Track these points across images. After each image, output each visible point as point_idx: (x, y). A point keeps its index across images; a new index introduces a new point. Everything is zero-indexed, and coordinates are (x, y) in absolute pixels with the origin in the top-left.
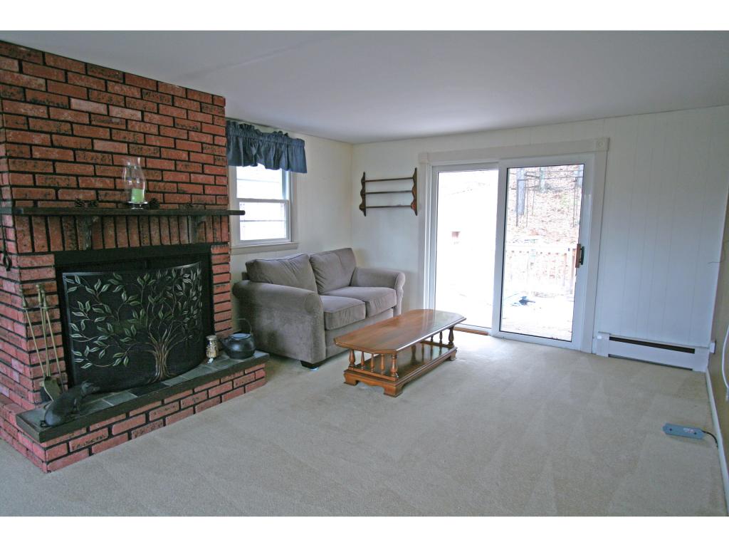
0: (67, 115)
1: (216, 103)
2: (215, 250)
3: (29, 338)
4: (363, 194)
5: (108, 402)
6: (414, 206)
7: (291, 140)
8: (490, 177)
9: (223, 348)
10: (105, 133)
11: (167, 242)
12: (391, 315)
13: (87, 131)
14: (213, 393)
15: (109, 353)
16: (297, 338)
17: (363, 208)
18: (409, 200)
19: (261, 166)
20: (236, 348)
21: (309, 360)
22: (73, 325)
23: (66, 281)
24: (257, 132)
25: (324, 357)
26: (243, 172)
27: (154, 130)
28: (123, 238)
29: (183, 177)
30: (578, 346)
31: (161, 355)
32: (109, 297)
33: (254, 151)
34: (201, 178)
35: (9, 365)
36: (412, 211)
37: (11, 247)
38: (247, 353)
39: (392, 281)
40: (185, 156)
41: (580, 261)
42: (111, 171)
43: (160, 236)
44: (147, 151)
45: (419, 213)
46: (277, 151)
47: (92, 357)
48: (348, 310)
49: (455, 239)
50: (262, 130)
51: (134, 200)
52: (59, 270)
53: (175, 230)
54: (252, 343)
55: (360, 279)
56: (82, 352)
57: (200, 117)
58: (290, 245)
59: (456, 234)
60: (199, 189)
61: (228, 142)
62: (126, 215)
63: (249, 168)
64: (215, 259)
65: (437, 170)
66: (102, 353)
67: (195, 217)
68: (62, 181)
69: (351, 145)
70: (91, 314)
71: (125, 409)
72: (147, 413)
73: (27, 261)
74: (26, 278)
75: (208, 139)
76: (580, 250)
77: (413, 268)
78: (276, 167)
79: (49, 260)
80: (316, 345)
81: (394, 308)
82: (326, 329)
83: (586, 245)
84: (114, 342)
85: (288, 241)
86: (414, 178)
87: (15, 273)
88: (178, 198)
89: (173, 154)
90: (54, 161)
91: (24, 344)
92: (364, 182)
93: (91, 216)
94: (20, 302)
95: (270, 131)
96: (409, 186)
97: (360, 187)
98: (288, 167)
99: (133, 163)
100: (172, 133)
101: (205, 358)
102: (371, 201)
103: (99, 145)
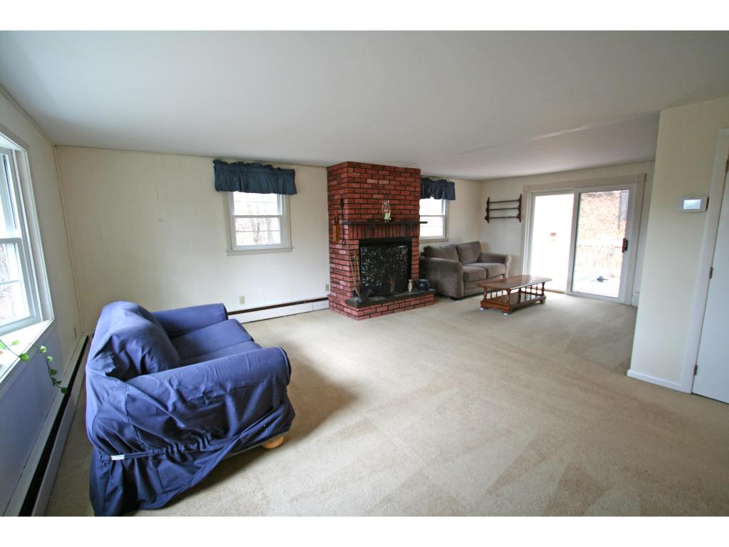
0: (366, 186)
1: (417, 171)
2: (413, 240)
3: (350, 272)
4: (488, 210)
5: (376, 299)
6: (519, 217)
7: (447, 183)
8: (569, 199)
9: (416, 285)
10: (376, 191)
11: (395, 236)
12: (501, 277)
13: (371, 191)
14: (412, 303)
15: (375, 280)
16: (449, 285)
17: (487, 218)
18: (516, 213)
19: (432, 198)
20: (422, 285)
21: (455, 296)
22: (363, 268)
23: (362, 250)
24: (431, 181)
25: (463, 295)
26: (423, 202)
27: (393, 188)
28: (380, 234)
29: (403, 207)
30: (622, 301)
31: (392, 283)
32: (376, 258)
33: (429, 190)
34: (409, 207)
35: (339, 284)
36: (518, 220)
37: (346, 237)
38: (426, 288)
39: (502, 260)
40: (403, 197)
41: (625, 248)
42: (377, 206)
43: (393, 233)
44: (391, 197)
45: (522, 220)
46: (440, 190)
47: (369, 281)
48: (476, 272)
49: (553, 238)
50: (434, 180)
51: (386, 218)
52: (360, 246)
53: (398, 231)
54: (429, 284)
55: (483, 259)
56: (366, 278)
57: (410, 180)
58: (445, 240)
59: (554, 234)
60: (408, 212)
61: (422, 190)
62: (382, 224)
63: (426, 199)
64: (413, 244)
65: (534, 195)
66: (372, 280)
67: (406, 225)
68: (363, 212)
69: (481, 183)
70: (370, 264)
71: (381, 303)
72: (388, 306)
73: (351, 242)
74: (351, 248)
75: (412, 189)
76: (625, 242)
77: (517, 254)
78: (440, 198)
79: (357, 242)
80: (459, 289)
81: (503, 275)
82: (464, 281)
83: (629, 239)
84: (376, 277)
85: (444, 237)
86: (520, 200)
87: (347, 247)
88: (401, 216)
89: (400, 197)
90: (361, 204)
91: (348, 274)
92: (488, 203)
93: (372, 225)
94: (347, 258)
95: (437, 179)
96: (516, 205)
97: (486, 206)
98: (446, 198)
99: (386, 203)
100: (399, 188)
101: (408, 290)
102: (492, 214)
103: (375, 196)
